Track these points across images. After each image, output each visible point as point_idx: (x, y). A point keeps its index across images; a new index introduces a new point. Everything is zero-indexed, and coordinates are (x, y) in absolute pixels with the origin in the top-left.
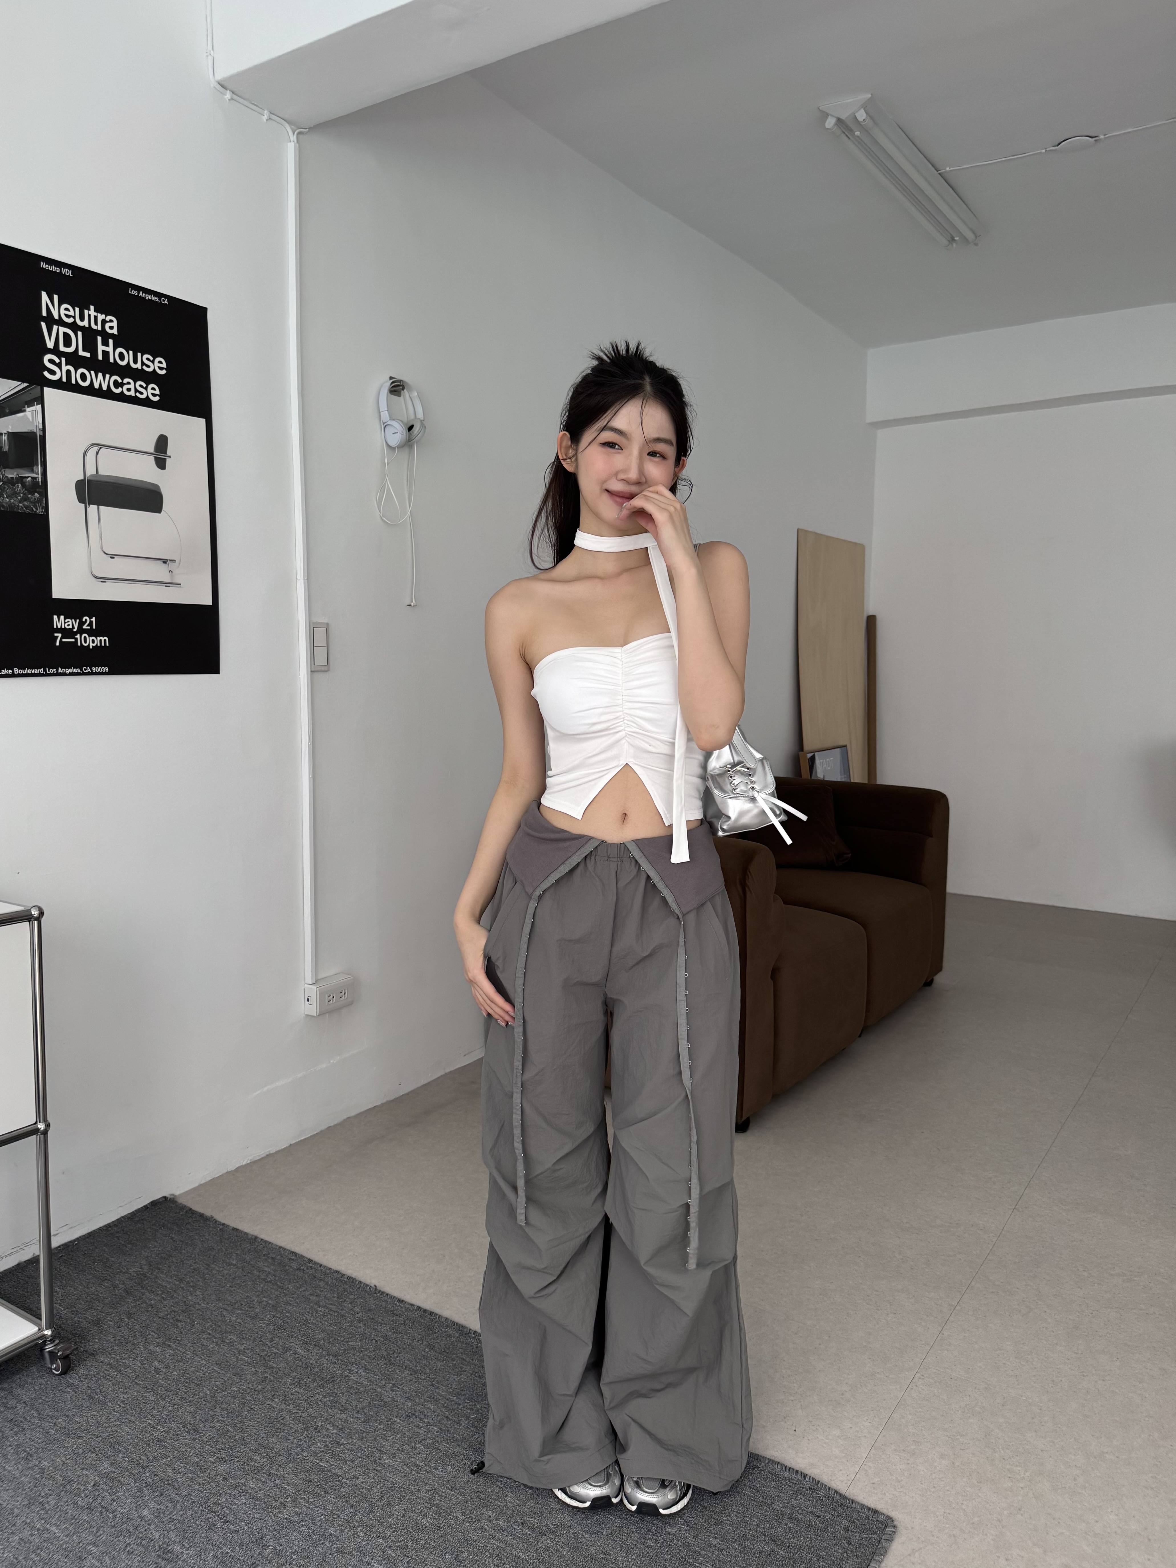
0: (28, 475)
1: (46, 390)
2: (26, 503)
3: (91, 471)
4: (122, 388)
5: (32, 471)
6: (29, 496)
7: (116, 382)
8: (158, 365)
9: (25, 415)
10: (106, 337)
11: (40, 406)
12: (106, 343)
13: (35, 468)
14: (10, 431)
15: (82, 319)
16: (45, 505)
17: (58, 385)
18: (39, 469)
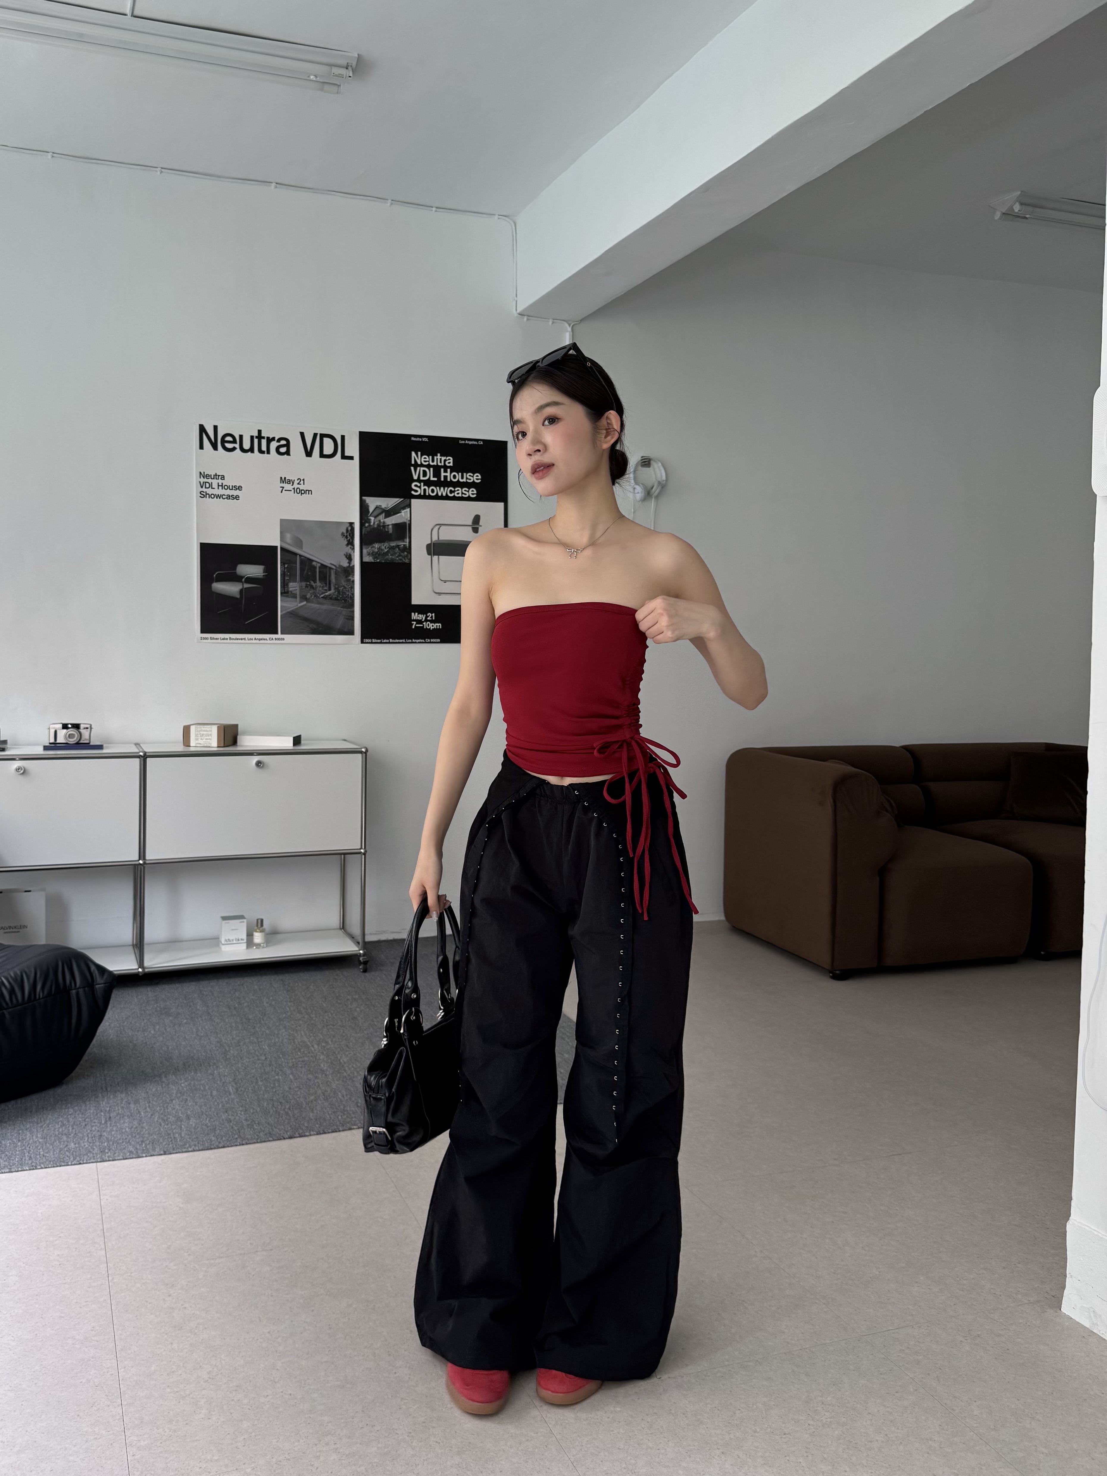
0: (401, 544)
1: (414, 501)
2: (400, 558)
3: (435, 538)
4: (454, 493)
5: (404, 542)
6: (402, 554)
7: (451, 490)
8: (476, 478)
9: (401, 515)
10: (446, 468)
11: (409, 509)
12: (446, 471)
13: (405, 540)
14: (393, 523)
15: (433, 461)
16: (409, 557)
17: (419, 497)
18: (408, 540)
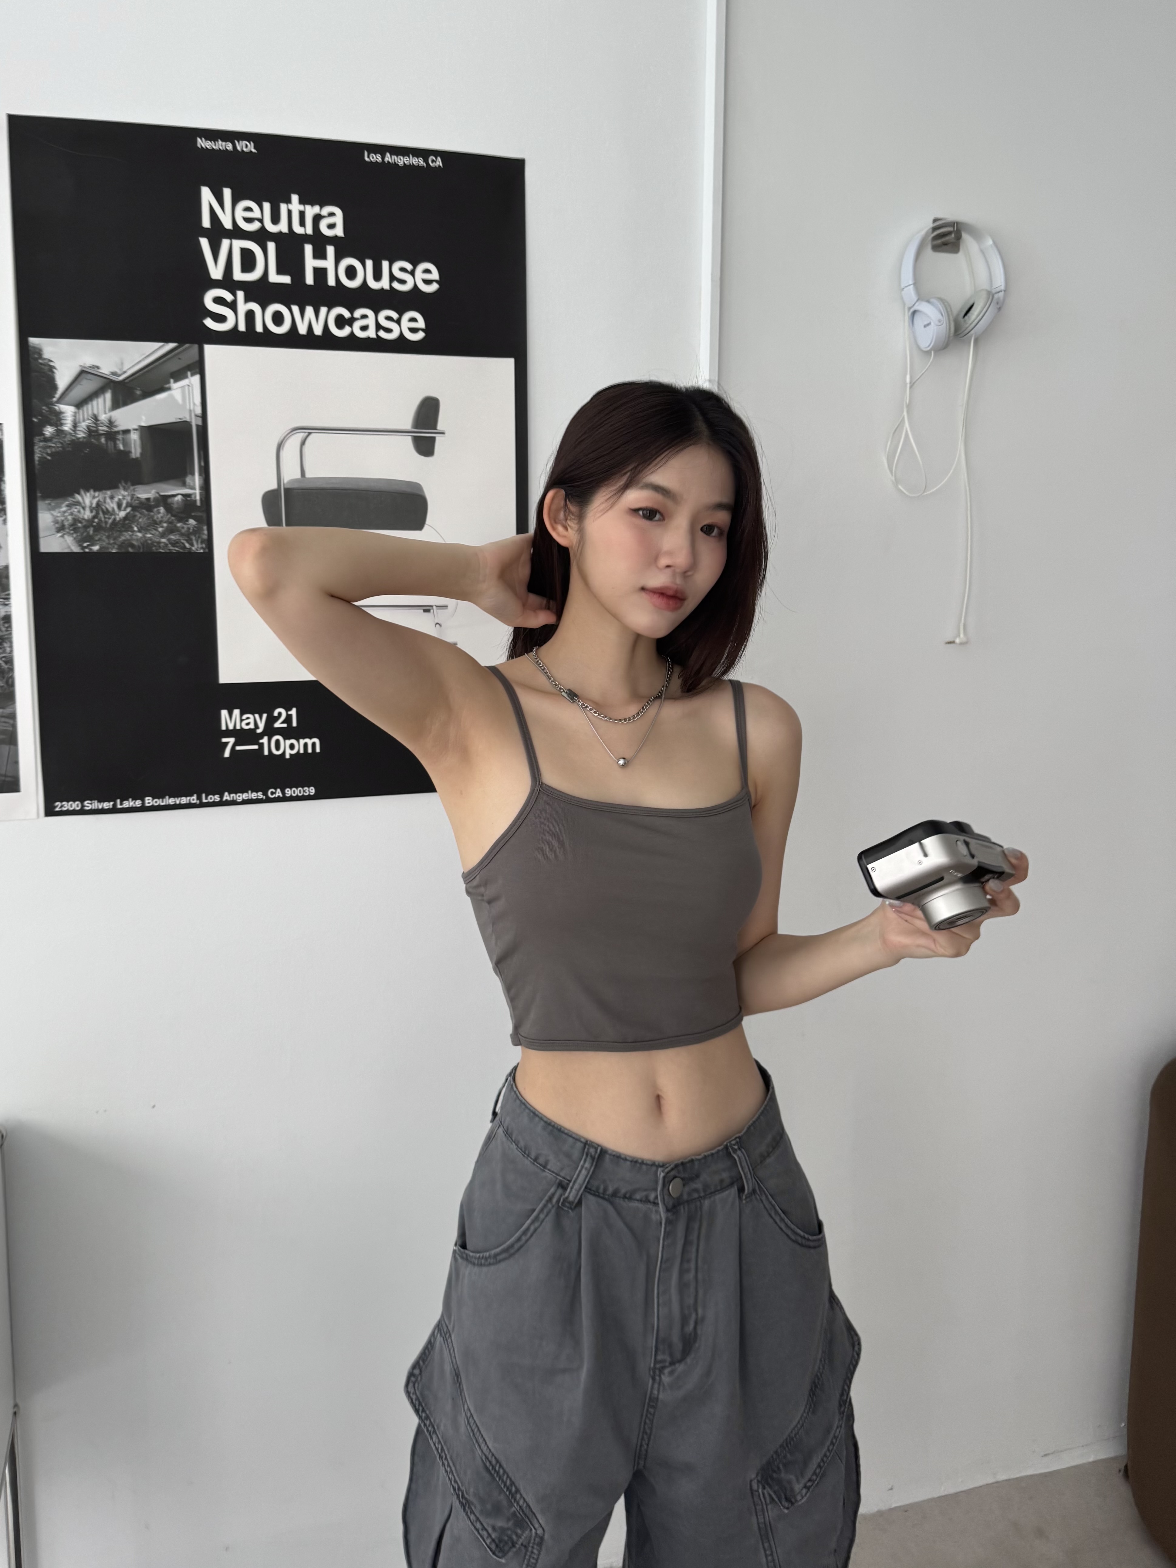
0: (176, 492)
1: (211, 350)
2: (172, 537)
3: (292, 472)
4: (351, 326)
5: (184, 484)
6: (179, 525)
7: (339, 318)
8: (422, 277)
9: (172, 396)
10: (319, 242)
11: (197, 379)
13: (188, 480)
14: (143, 424)
15: (275, 219)
17: (232, 338)
18: (197, 480)
